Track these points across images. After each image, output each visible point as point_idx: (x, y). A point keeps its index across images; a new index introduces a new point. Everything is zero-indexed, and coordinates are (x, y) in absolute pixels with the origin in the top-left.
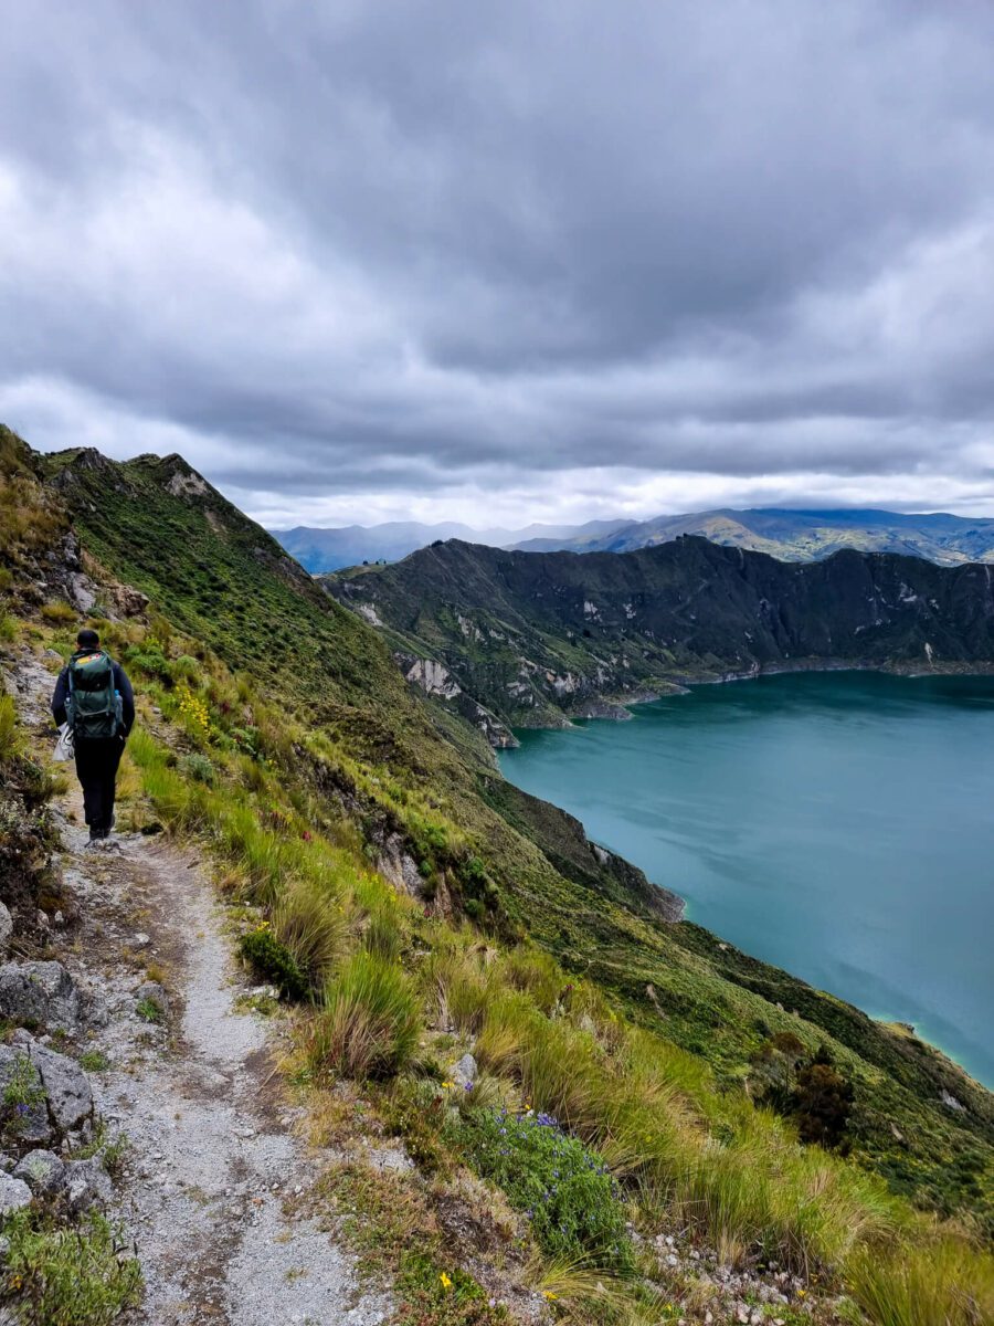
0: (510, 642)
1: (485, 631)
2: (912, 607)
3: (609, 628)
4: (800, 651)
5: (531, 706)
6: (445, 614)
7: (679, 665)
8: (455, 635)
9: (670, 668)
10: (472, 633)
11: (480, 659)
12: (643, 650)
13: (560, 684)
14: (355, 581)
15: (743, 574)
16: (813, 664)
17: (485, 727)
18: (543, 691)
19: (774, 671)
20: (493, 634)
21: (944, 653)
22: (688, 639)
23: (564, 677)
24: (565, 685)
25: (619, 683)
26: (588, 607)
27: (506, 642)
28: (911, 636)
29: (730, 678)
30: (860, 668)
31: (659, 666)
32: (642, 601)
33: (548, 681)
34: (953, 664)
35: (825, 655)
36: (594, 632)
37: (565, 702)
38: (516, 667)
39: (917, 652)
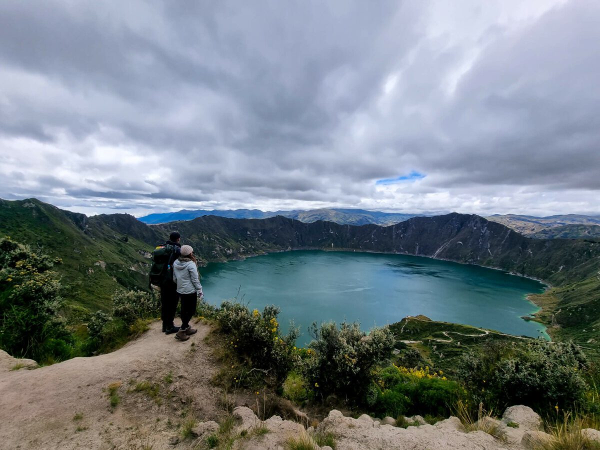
1: (209, 238)
2: (332, 234)
3: (253, 238)
4: (303, 244)
5: (217, 257)
6: (200, 234)
7: (269, 248)
8: (202, 239)
10: (206, 238)
11: (206, 245)
12: (261, 244)
13: (228, 251)
14: (174, 225)
15: (292, 226)
16: (306, 248)
18: (223, 254)
19: (295, 249)
20: (212, 239)
21: (336, 246)
22: (274, 241)
23: (229, 250)
24: (230, 252)
25: (247, 252)
26: (248, 233)
27: (214, 241)
28: (330, 241)
29: (282, 251)
30: (317, 249)
31: (264, 248)
32: (264, 231)
33: (225, 251)
34: (338, 248)
35: (310, 246)
36: (249, 239)
37: (228, 256)
38: (215, 247)
39: (330, 245)
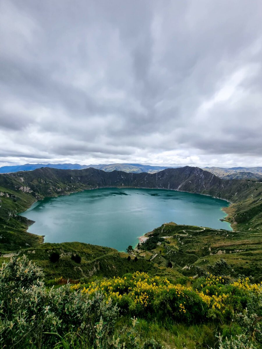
0: (50, 183)
2: (122, 178)
3: (75, 181)
4: (106, 185)
5: (51, 194)
6: (39, 179)
7: (85, 187)
8: (40, 182)
9: (84, 187)
10: (43, 182)
11: (44, 186)
12: (80, 185)
13: (58, 190)
15: (99, 174)
16: (107, 187)
17: (37, 197)
19: (101, 188)
20: (47, 182)
21: (125, 185)
22: (88, 183)
24: (60, 190)
25: (71, 190)
26: (72, 178)
27: (49, 183)
28: (121, 182)
29: (93, 189)
30: (114, 187)
31: (81, 187)
32: (82, 177)
33: (56, 190)
35: (109, 185)
36: (72, 182)
37: (58, 193)
38: (49, 187)
39: (121, 185)
